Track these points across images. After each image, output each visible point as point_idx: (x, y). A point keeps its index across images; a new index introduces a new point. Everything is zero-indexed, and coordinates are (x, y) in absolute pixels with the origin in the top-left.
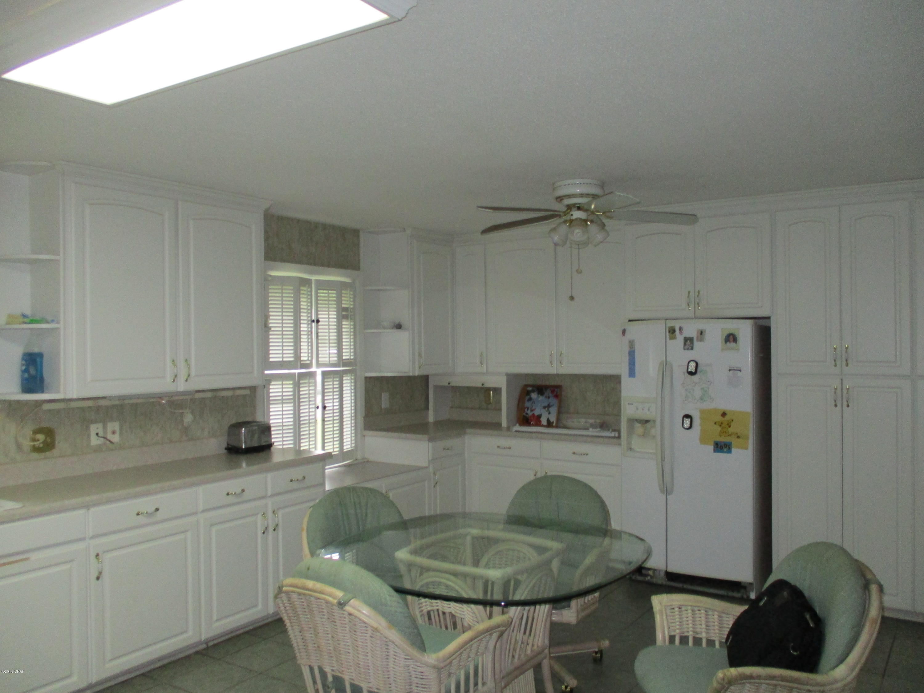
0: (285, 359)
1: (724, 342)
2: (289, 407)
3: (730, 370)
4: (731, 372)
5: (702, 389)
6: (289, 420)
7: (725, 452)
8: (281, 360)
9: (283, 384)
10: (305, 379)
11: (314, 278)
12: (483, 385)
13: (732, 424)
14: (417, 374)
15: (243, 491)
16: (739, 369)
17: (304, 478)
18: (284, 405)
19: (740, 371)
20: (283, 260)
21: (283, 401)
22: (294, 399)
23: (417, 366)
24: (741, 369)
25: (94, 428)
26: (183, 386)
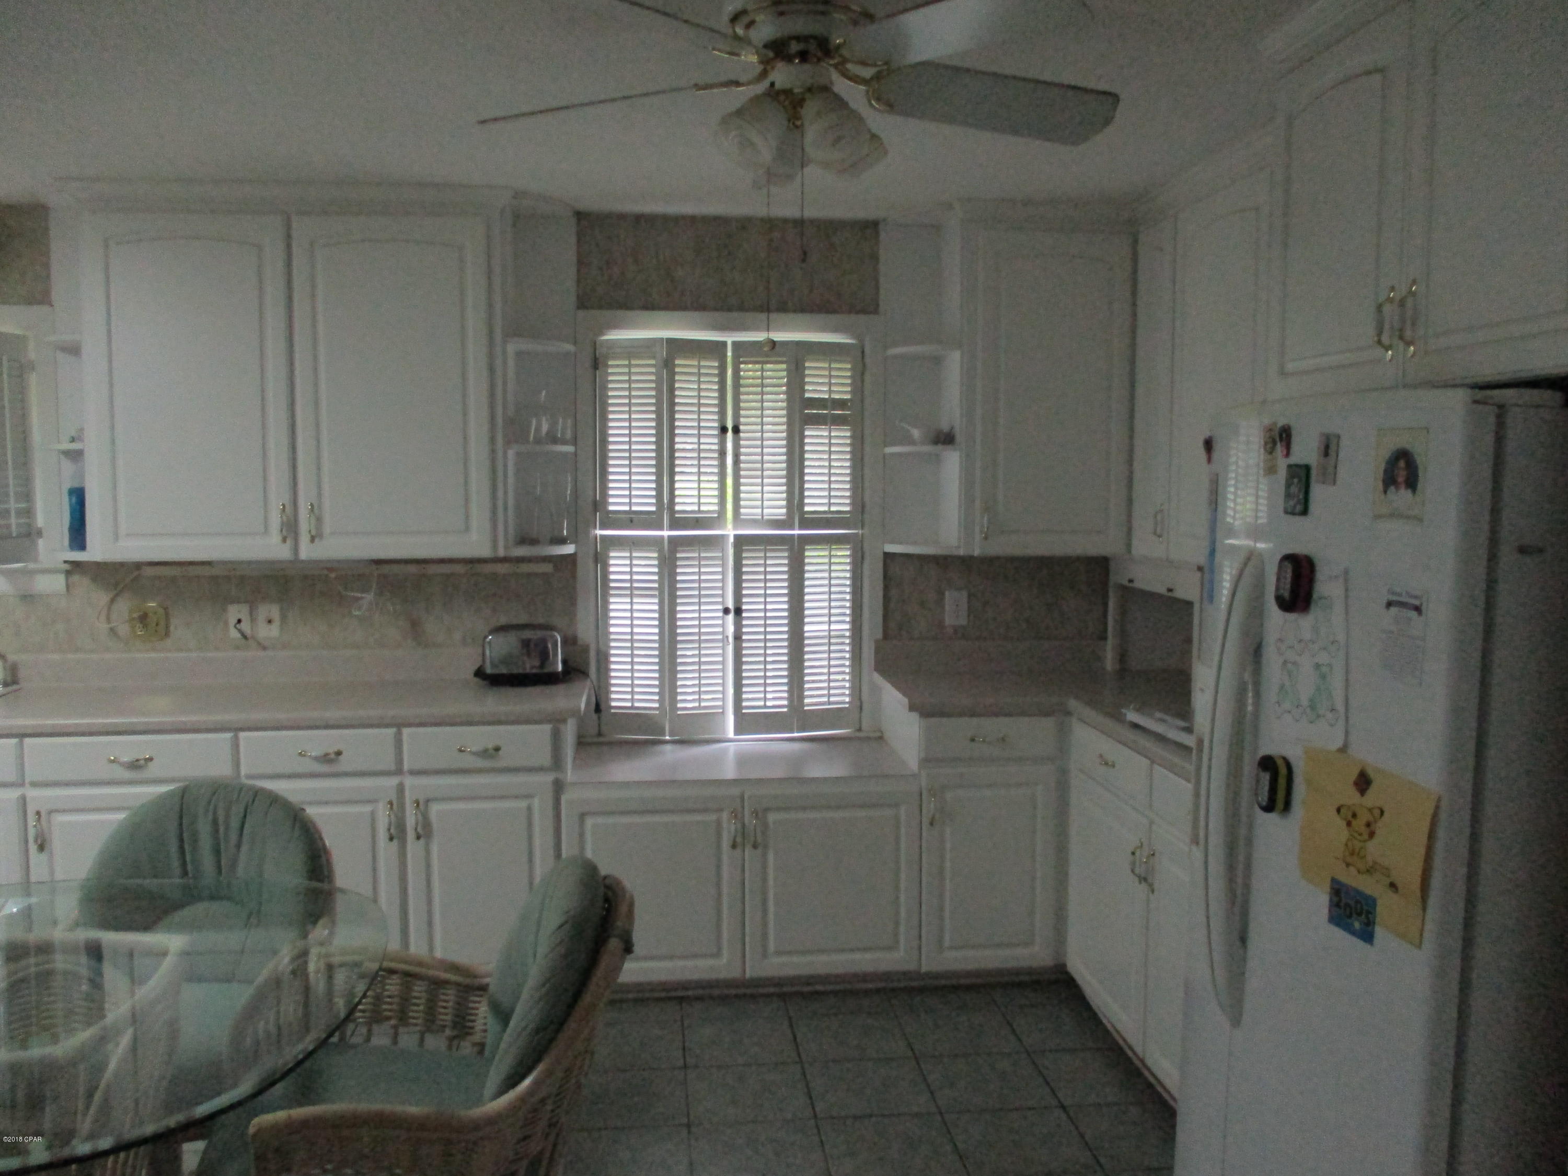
0: (634, 508)
1: (1380, 486)
2: (652, 604)
3: (1389, 604)
4: (1394, 610)
5: (1317, 666)
6: (649, 631)
7: (1353, 933)
8: (627, 508)
9: (631, 558)
10: (693, 551)
11: (730, 338)
12: (1170, 590)
13: (1381, 828)
14: (977, 552)
15: (339, 753)
16: (1417, 602)
17: (497, 749)
18: (635, 600)
19: (1418, 609)
20: (650, 306)
21: (632, 592)
22: (661, 589)
23: (978, 537)
24: (1421, 605)
25: (235, 612)
26: (307, 551)
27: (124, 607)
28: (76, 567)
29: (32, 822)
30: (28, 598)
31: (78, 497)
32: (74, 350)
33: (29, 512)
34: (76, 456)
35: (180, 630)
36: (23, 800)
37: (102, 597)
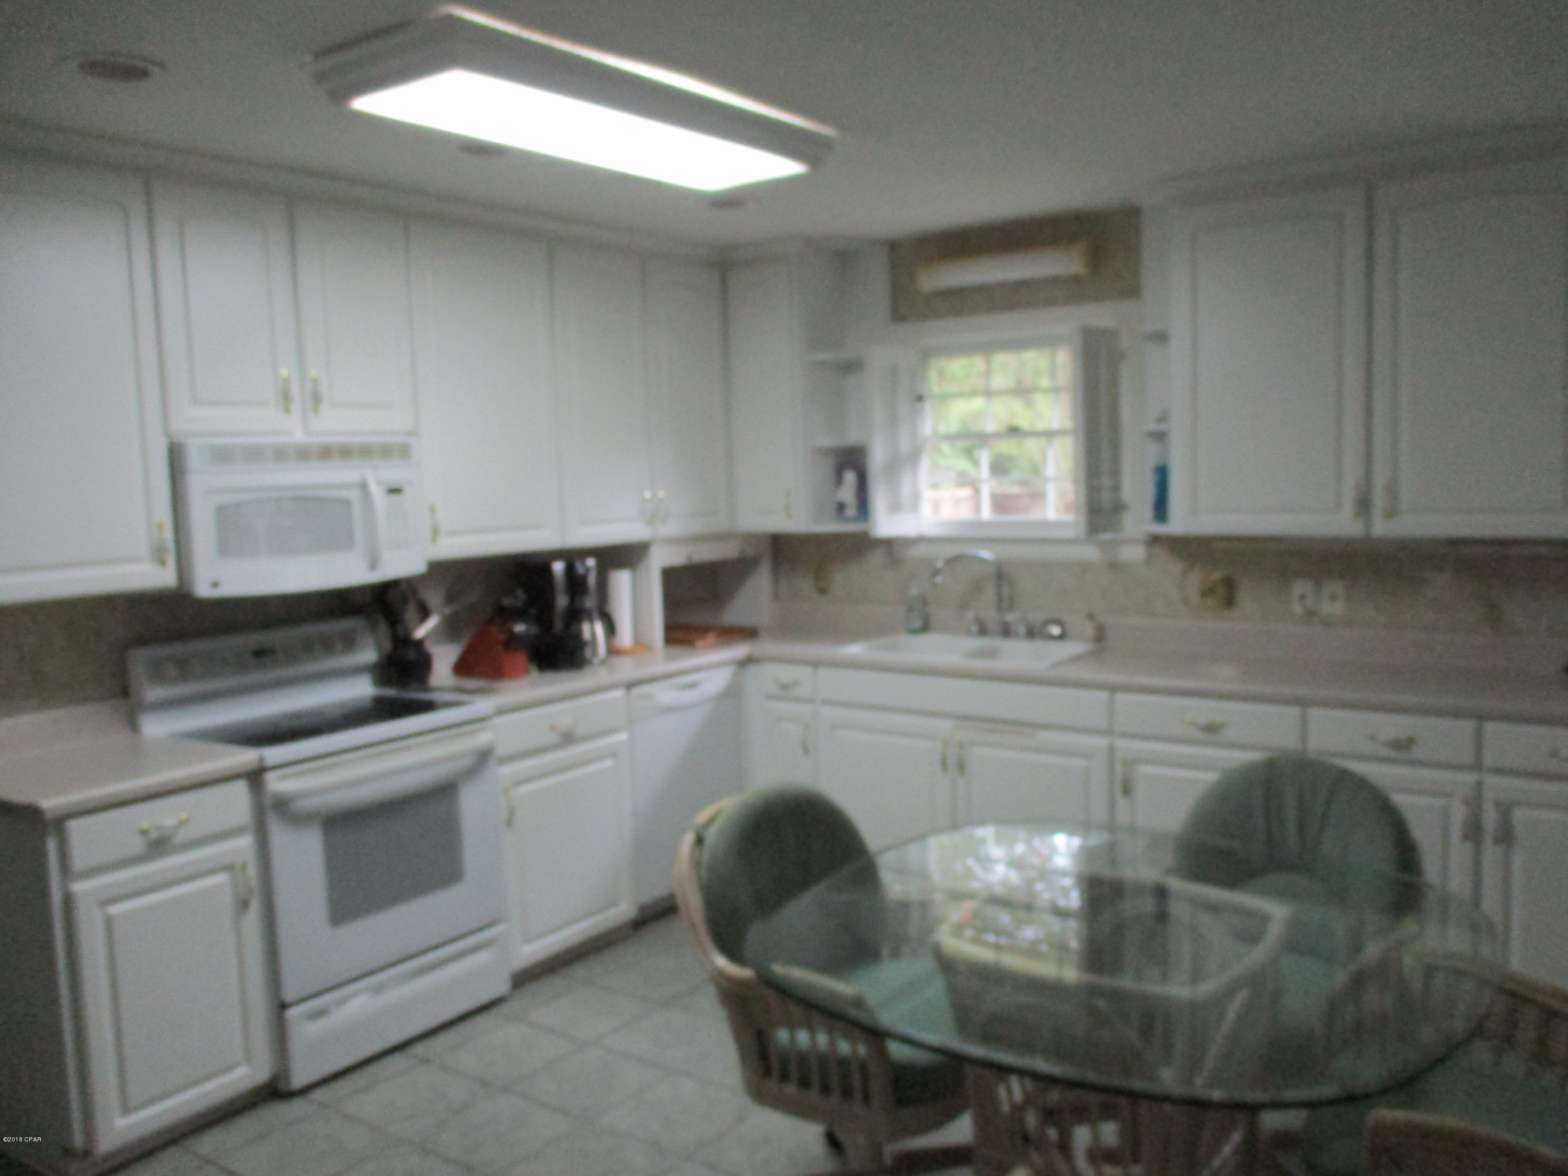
15: (1410, 740)
25: (1301, 587)
26: (1381, 528)
27: (1196, 578)
28: (1155, 540)
29: (1119, 769)
30: (1114, 566)
31: (1162, 475)
32: (1161, 338)
33: (1116, 488)
34: (1160, 437)
35: (1247, 601)
36: (1111, 749)
37: (1175, 567)
